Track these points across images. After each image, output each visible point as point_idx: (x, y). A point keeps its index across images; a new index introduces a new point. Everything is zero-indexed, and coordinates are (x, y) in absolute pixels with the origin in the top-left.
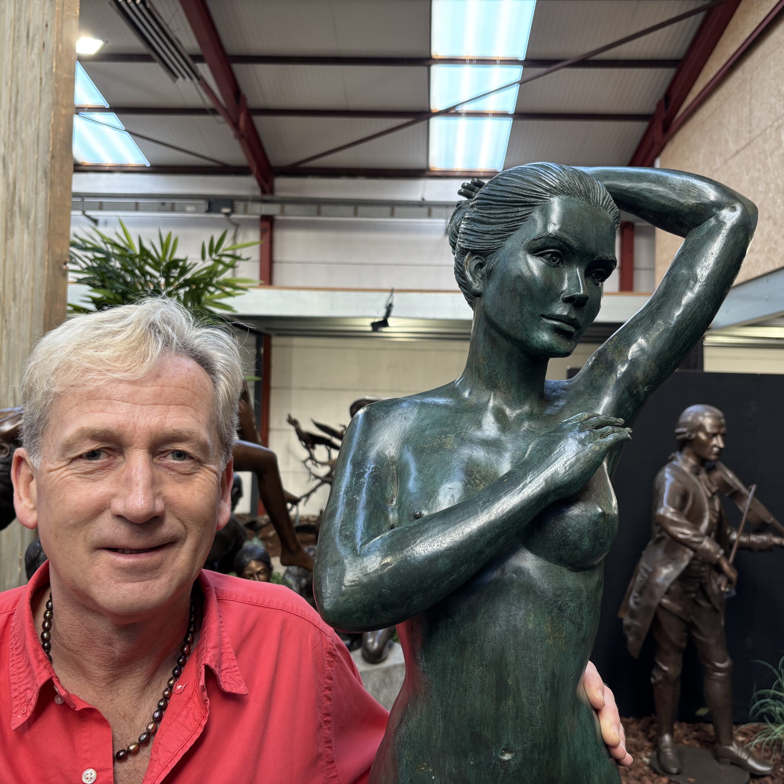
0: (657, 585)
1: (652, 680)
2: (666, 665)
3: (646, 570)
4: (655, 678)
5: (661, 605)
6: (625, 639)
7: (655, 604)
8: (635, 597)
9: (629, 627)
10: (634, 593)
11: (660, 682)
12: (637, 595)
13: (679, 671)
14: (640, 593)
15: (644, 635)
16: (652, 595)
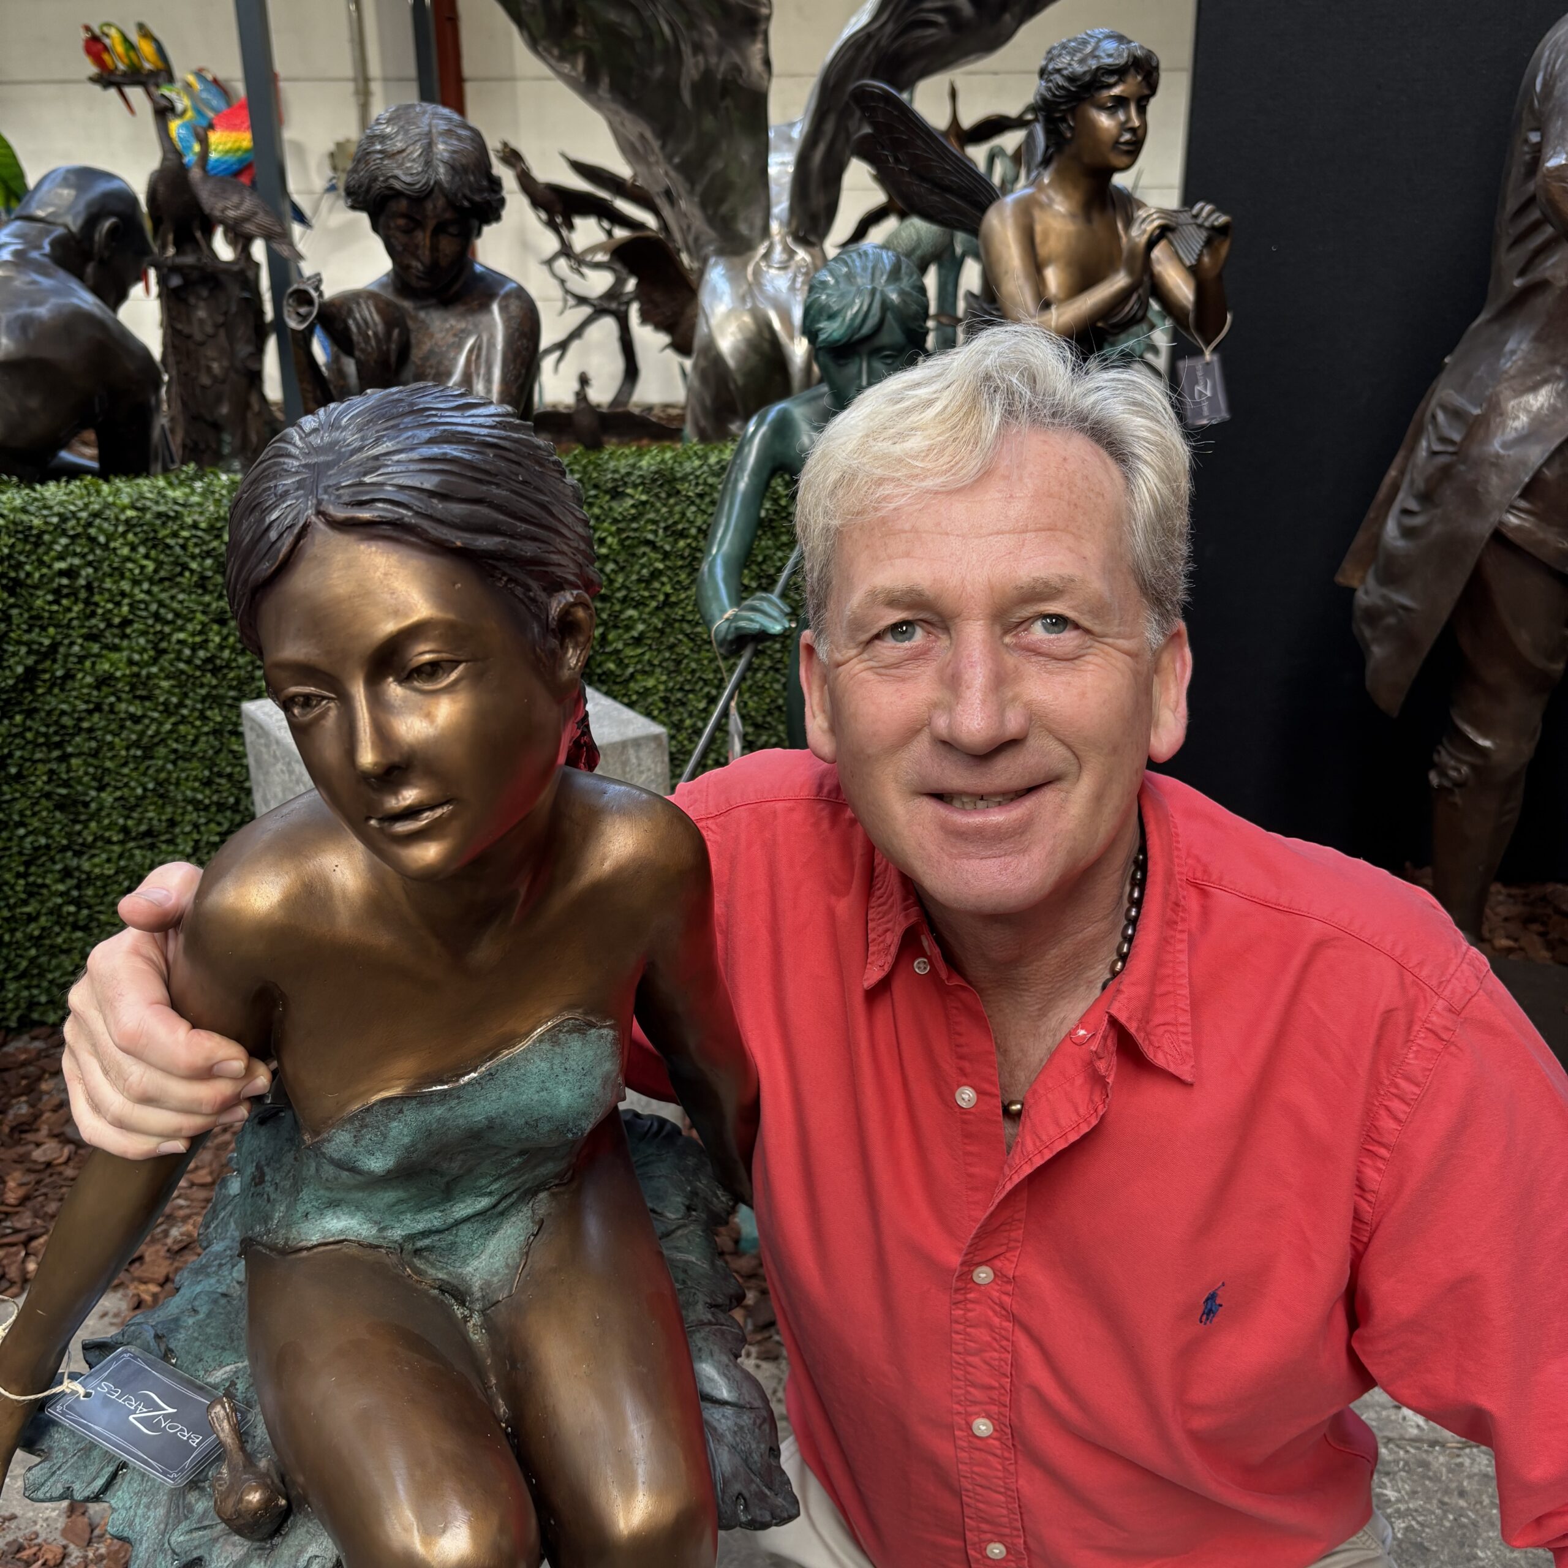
0: (1496, 463)
1: (1434, 778)
2: (1486, 736)
3: (1456, 414)
4: (1443, 774)
5: (1499, 537)
6: (1357, 655)
7: (1482, 529)
8: (1406, 512)
9: (1373, 616)
10: (1405, 499)
11: (1460, 785)
12: (1413, 505)
13: (1528, 749)
14: (1427, 498)
15: (1429, 637)
16: (1473, 499)
